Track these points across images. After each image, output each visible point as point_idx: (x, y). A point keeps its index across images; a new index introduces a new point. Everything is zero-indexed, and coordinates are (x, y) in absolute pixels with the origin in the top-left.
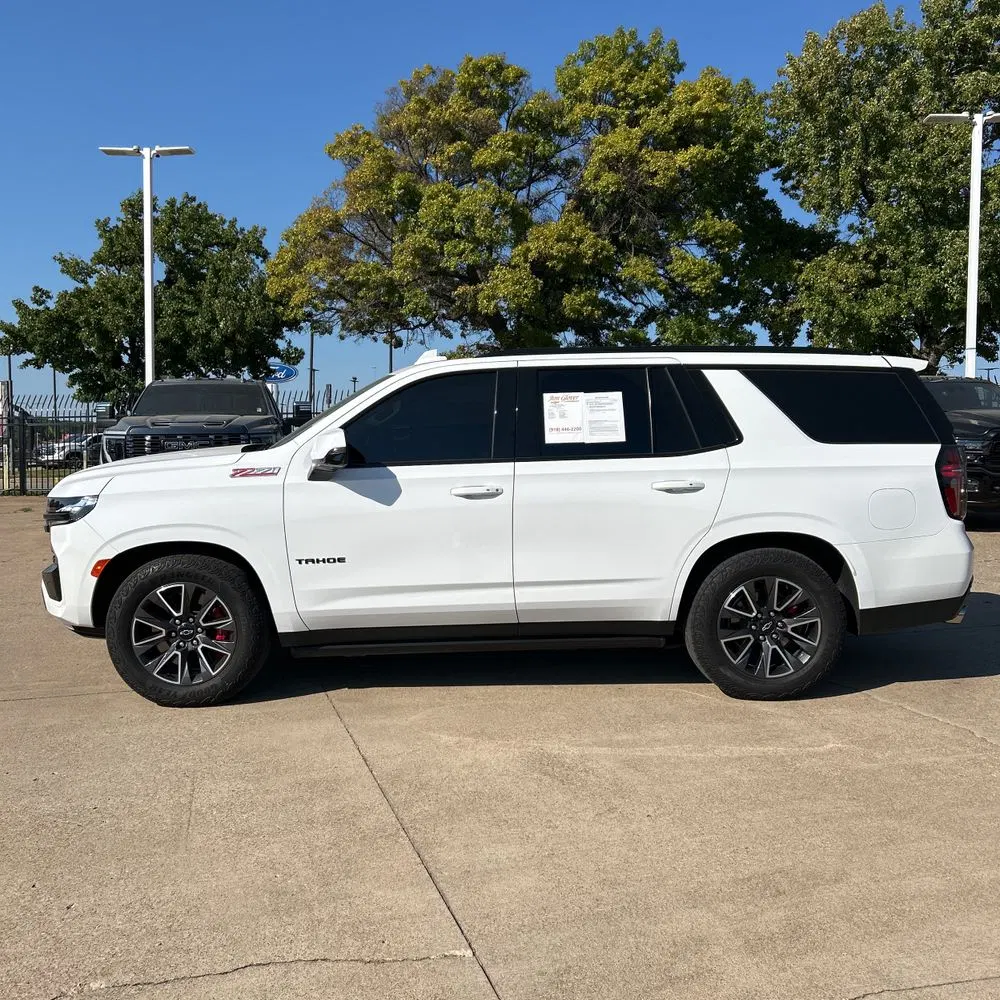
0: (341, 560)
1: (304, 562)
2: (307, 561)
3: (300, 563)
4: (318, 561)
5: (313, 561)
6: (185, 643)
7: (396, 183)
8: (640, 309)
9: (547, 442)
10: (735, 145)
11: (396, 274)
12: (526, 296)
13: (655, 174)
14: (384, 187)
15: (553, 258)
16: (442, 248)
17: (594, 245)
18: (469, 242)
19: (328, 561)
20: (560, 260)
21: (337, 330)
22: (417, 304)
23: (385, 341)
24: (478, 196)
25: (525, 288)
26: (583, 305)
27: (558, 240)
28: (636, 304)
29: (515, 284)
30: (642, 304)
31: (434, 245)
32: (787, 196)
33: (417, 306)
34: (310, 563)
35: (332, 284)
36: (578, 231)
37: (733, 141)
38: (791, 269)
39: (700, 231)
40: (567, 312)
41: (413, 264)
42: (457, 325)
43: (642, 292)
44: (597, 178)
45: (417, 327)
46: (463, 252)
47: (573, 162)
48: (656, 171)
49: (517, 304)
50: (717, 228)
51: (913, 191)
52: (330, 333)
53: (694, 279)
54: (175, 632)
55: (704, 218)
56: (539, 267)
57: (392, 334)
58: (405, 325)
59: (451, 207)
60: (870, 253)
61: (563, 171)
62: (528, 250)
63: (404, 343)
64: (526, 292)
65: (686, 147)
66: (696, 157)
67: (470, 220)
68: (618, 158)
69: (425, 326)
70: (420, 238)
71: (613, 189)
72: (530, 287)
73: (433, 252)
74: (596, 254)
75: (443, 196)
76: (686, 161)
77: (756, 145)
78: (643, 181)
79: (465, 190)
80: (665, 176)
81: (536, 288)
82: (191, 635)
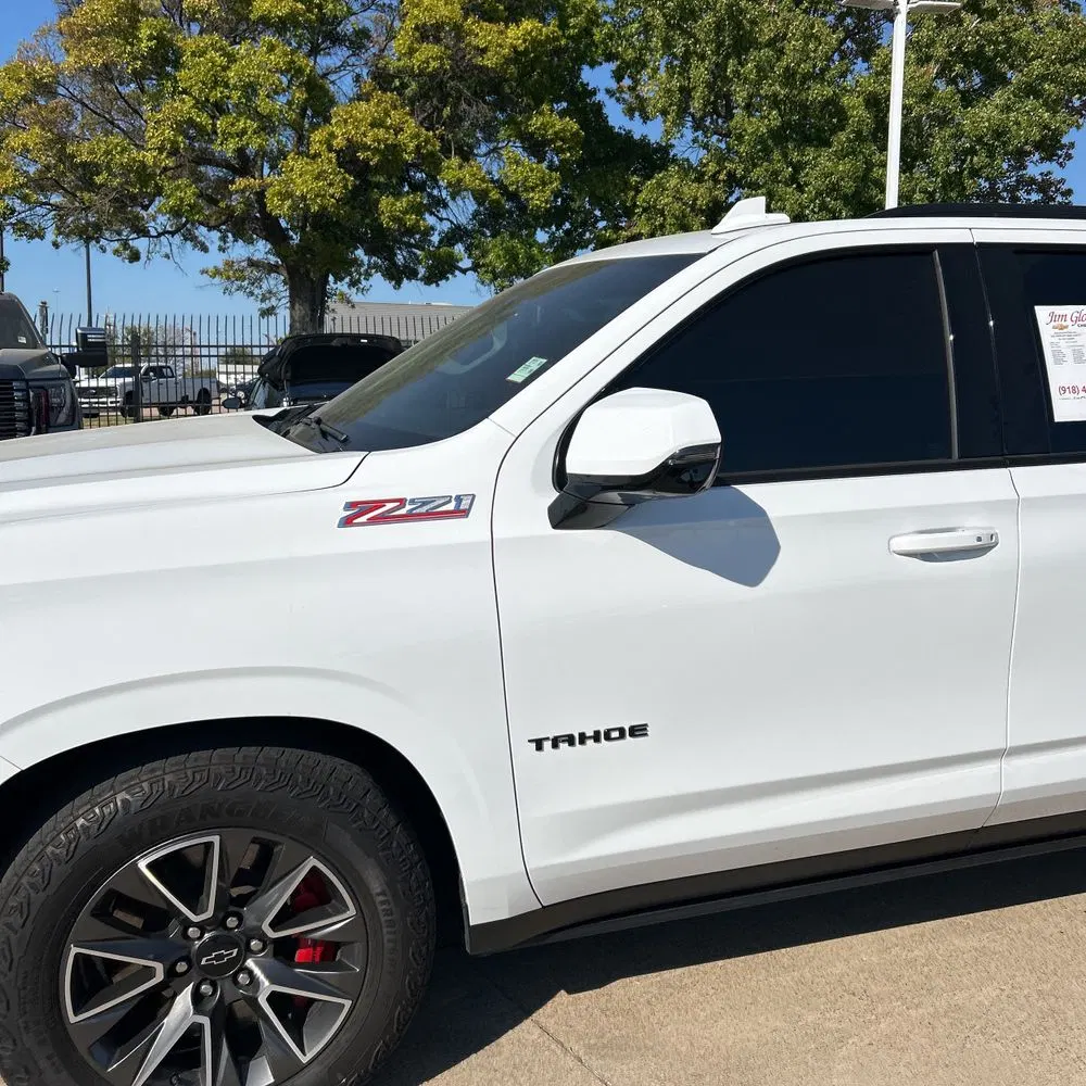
0: (638, 731)
1: (547, 745)
2: (555, 743)
3: (539, 747)
4: (583, 738)
5: (570, 740)
6: (214, 985)
7: (144, 33)
8: (446, 226)
9: (1058, 418)
10: (574, 27)
11: (149, 157)
12: (332, 196)
13: (484, 51)
14: (128, 34)
15: (366, 148)
16: (214, 125)
17: (417, 136)
18: (252, 120)
19: (608, 737)
20: (376, 151)
21: (50, 235)
22: (181, 200)
23: (116, 252)
24: (259, 58)
25: (331, 185)
26: (405, 212)
27: (373, 125)
28: (441, 220)
29: (317, 178)
30: (448, 220)
31: (203, 119)
32: (613, 99)
33: (182, 202)
34: (564, 746)
35: (48, 168)
36: (395, 117)
37: (572, 21)
38: (627, 186)
39: (538, 129)
40: (384, 220)
41: (174, 143)
42: (215, 235)
43: (446, 206)
44: (411, 52)
45: (159, 235)
46: (244, 132)
47: (363, 34)
48: (486, 47)
49: (320, 206)
50: (558, 127)
51: (775, 102)
52: (42, 238)
53: (533, 189)
54: (187, 959)
55: (541, 113)
56: (348, 158)
57: (125, 245)
58: (143, 232)
59: (225, 69)
60: (719, 172)
61: (351, 42)
62: (332, 135)
63: (143, 257)
64: (331, 191)
65: (517, 22)
66: (530, 33)
67: (250, 89)
68: (439, 27)
69: (173, 234)
70: (185, 107)
71: (434, 64)
72: (338, 184)
73: (200, 128)
74: (418, 147)
75: (212, 54)
76: (519, 39)
77: (595, 30)
78: (470, 59)
79: (242, 49)
80: (497, 53)
81: (345, 187)
82: (233, 962)
